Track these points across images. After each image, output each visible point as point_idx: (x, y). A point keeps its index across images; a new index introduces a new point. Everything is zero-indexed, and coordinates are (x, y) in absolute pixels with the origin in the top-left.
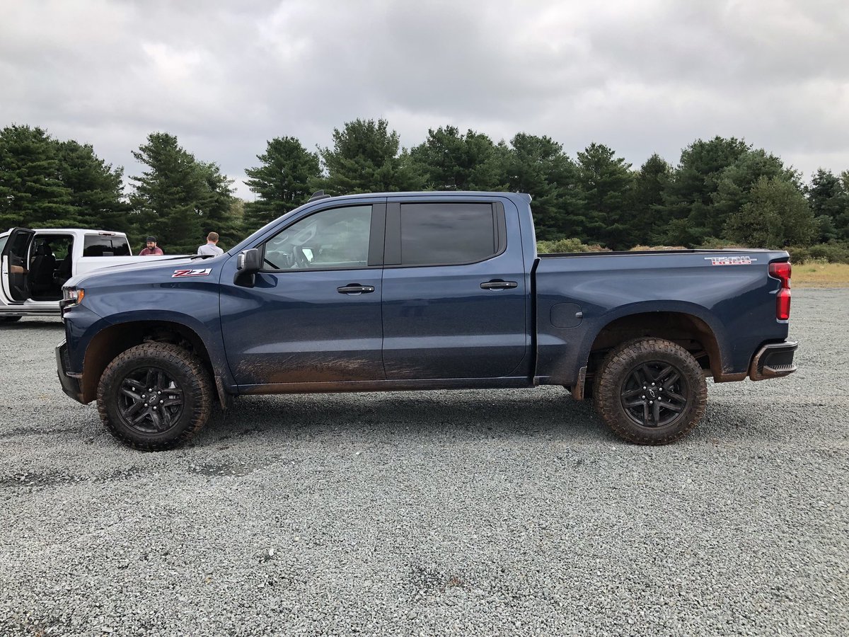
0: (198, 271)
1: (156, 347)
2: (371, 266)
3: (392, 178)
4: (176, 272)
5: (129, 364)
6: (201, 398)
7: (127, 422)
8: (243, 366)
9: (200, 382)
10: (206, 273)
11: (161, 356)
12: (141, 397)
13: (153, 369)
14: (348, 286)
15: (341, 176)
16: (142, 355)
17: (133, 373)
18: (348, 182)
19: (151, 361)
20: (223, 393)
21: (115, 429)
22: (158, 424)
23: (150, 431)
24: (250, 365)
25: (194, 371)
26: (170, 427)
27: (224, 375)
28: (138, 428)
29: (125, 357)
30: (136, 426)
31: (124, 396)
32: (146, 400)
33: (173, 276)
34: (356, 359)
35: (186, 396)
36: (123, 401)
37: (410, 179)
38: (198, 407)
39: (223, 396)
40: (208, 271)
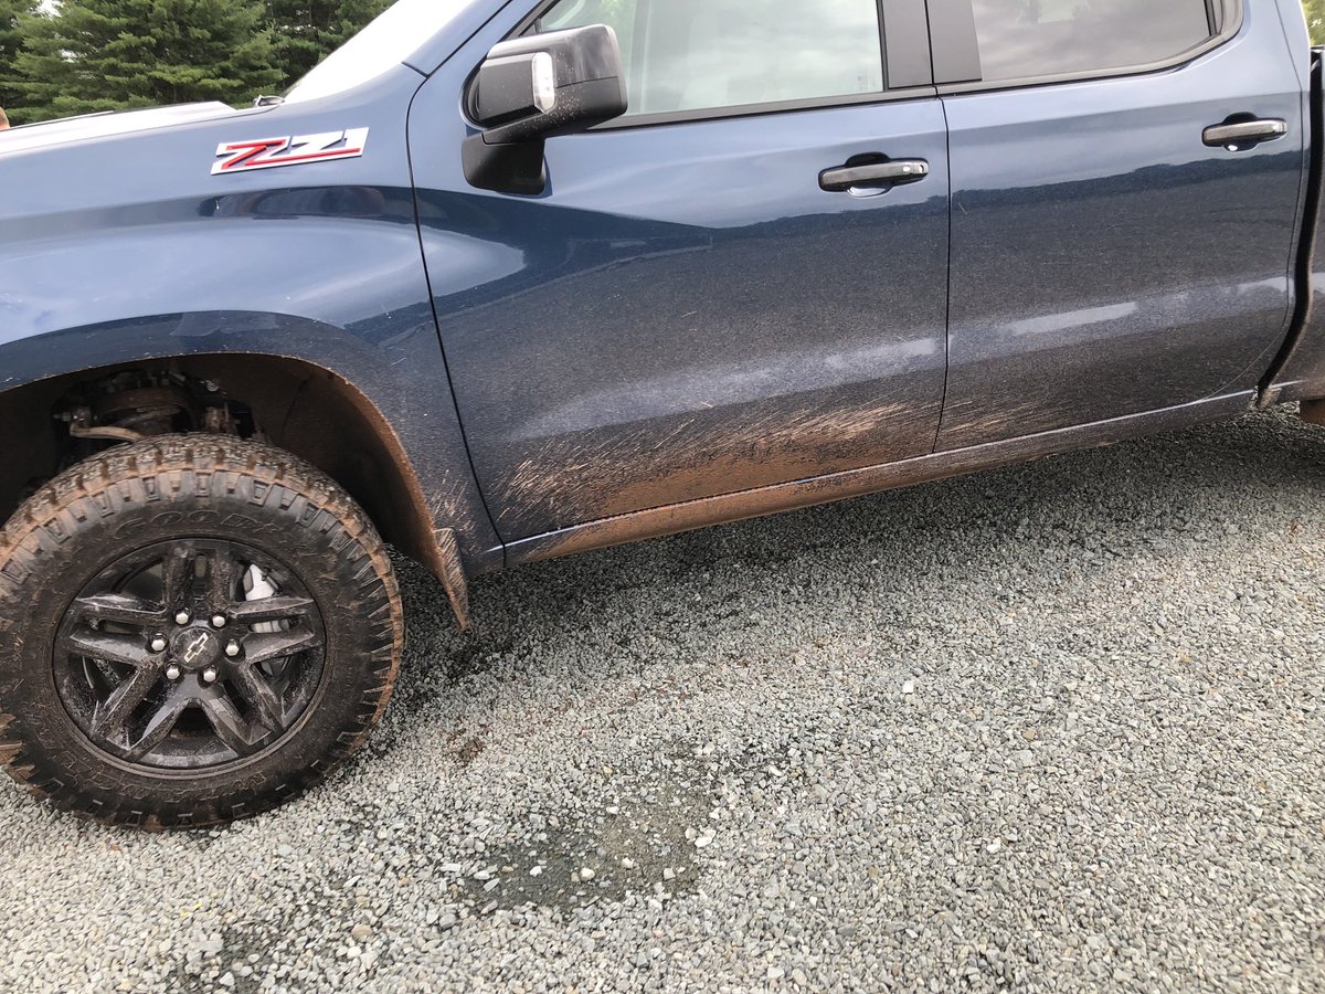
0: (315, 143)
1: (189, 457)
2: (894, 90)
3: (190, 12)
4: (222, 149)
5: (90, 539)
6: (387, 614)
7: (113, 750)
8: (528, 480)
9: (376, 559)
10: (348, 146)
11: (220, 491)
12: (151, 650)
13: (189, 543)
14: (849, 164)
15: (87, 12)
16: (139, 497)
17: (107, 573)
18: (103, 24)
19: (183, 517)
20: (461, 581)
21: (70, 788)
22: (234, 728)
23: (208, 759)
24: (547, 474)
25: (352, 525)
26: (283, 732)
27: (463, 519)
28: (160, 759)
29: (65, 516)
30: (151, 756)
31: (76, 661)
32: (170, 655)
33: (217, 167)
34: (871, 408)
35: (332, 618)
36: (78, 681)
37: (226, 14)
38: (380, 643)
39: (463, 591)
40: (357, 138)
